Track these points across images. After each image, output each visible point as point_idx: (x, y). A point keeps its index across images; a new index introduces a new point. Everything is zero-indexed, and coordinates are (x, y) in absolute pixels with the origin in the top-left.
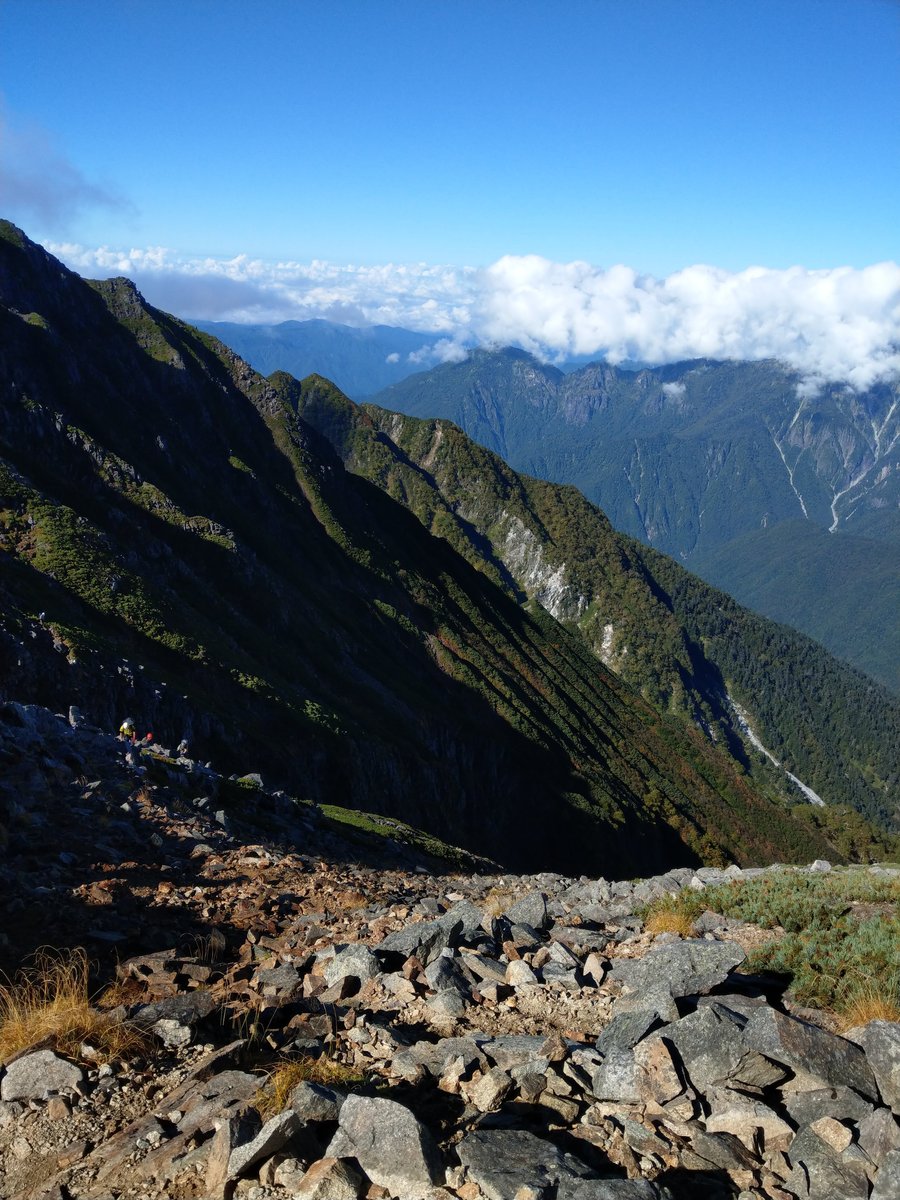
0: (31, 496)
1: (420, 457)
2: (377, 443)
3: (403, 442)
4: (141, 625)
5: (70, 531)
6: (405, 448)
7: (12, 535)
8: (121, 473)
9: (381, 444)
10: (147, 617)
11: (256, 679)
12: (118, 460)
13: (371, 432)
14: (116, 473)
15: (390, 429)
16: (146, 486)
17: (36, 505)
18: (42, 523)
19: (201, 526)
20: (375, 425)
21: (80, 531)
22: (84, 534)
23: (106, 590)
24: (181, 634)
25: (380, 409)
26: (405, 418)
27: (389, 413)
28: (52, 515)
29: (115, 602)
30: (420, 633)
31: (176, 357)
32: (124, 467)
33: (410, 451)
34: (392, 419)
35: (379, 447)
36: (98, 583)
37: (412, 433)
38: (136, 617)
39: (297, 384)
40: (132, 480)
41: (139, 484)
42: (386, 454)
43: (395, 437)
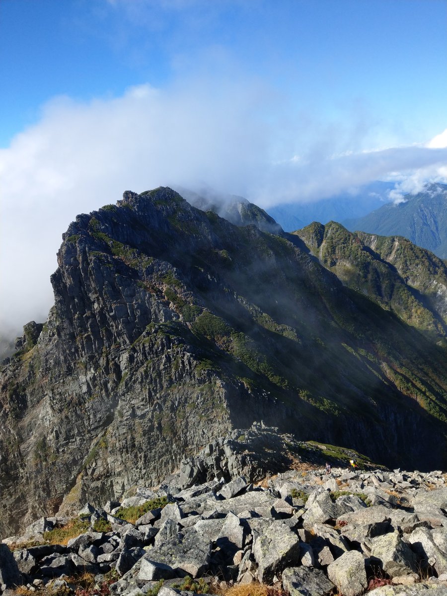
0: (232, 330)
1: (387, 256)
2: (363, 252)
3: (377, 249)
4: (267, 373)
5: (244, 342)
6: (378, 252)
7: (227, 344)
8: (256, 311)
9: (365, 252)
10: (268, 371)
11: (306, 392)
12: (254, 306)
13: (360, 247)
14: (254, 311)
15: (370, 242)
16: (264, 314)
17: (233, 333)
18: (235, 340)
19: (284, 328)
20: (362, 243)
21: (246, 341)
22: (248, 342)
23: (255, 362)
24: (280, 376)
25: (365, 233)
26: (378, 237)
27: (369, 235)
28: (238, 336)
29: (258, 366)
30: (378, 361)
31: (272, 253)
32: (257, 308)
33: (381, 253)
34: (371, 237)
35: (365, 254)
36: (253, 359)
37: (382, 244)
38: (265, 371)
39: (323, 227)
40: (259, 313)
41: (262, 314)
42: (368, 257)
43: (373, 247)
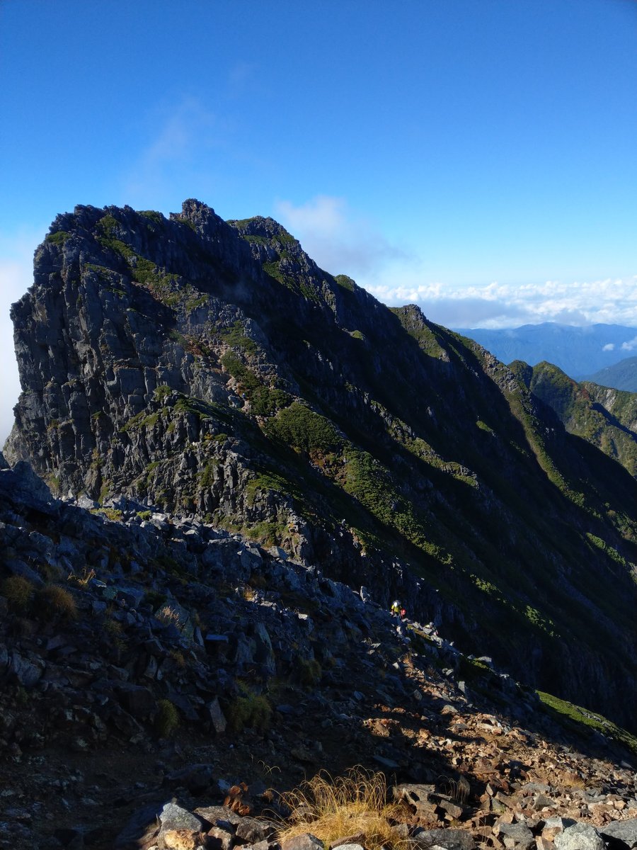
0: (346, 444)
1: (630, 422)
2: (592, 411)
3: (615, 410)
4: (410, 535)
5: (368, 468)
6: (617, 415)
7: (333, 469)
8: (403, 431)
9: (596, 412)
10: (414, 530)
11: (489, 584)
12: (401, 422)
13: (588, 403)
14: (399, 431)
15: (605, 400)
16: (418, 440)
17: (348, 450)
18: (351, 462)
19: (454, 469)
20: (592, 398)
21: (374, 468)
22: (377, 470)
23: (388, 509)
24: (436, 544)
25: (596, 385)
26: (617, 392)
27: (604, 388)
28: (358, 457)
29: (394, 517)
30: (627, 563)
31: (444, 354)
32: (405, 427)
33: (621, 417)
34: (607, 393)
35: (595, 414)
36: (383, 504)
37: (623, 403)
38: (406, 529)
39: (530, 369)
40: (409, 436)
41: (414, 439)
42: (600, 419)
43: (608, 406)
